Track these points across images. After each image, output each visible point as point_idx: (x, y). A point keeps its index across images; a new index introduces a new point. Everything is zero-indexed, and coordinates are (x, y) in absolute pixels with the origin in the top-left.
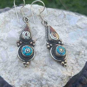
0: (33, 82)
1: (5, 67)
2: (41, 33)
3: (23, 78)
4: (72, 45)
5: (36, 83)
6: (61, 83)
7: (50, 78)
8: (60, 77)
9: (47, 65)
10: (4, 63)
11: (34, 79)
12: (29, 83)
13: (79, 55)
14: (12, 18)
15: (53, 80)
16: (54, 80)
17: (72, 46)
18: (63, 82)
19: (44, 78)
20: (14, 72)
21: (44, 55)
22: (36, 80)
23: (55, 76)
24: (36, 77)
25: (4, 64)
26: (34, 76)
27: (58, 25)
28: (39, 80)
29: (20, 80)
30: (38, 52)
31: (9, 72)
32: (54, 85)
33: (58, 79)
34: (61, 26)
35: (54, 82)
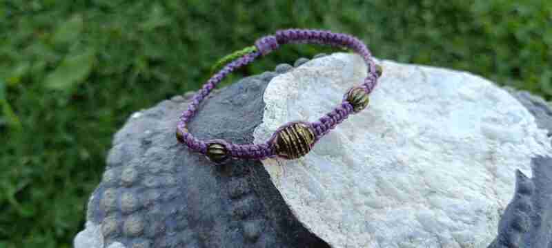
0: (421, 239)
1: (326, 213)
2: (389, 116)
3: (387, 235)
4: (466, 141)
5: (428, 240)
6: (489, 227)
7: (456, 220)
8: (481, 211)
9: (435, 192)
10: (321, 202)
11: (417, 229)
12: (407, 243)
13: (491, 159)
14: (305, 89)
15: (466, 225)
16: (469, 224)
17: (466, 143)
18: (493, 223)
19: (442, 224)
20: (356, 224)
21: (416, 170)
22: (425, 233)
23: (468, 214)
24: (422, 224)
25: (321, 204)
26: (416, 222)
27: (415, 100)
28: (431, 232)
29: (380, 240)
30: (399, 162)
31: (339, 228)
32: (475, 236)
33: (477, 219)
34: (422, 101)
35: (470, 229)
